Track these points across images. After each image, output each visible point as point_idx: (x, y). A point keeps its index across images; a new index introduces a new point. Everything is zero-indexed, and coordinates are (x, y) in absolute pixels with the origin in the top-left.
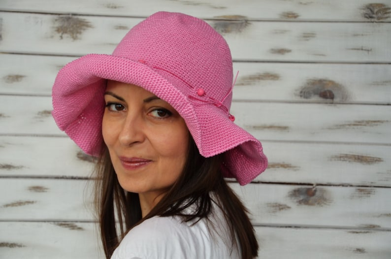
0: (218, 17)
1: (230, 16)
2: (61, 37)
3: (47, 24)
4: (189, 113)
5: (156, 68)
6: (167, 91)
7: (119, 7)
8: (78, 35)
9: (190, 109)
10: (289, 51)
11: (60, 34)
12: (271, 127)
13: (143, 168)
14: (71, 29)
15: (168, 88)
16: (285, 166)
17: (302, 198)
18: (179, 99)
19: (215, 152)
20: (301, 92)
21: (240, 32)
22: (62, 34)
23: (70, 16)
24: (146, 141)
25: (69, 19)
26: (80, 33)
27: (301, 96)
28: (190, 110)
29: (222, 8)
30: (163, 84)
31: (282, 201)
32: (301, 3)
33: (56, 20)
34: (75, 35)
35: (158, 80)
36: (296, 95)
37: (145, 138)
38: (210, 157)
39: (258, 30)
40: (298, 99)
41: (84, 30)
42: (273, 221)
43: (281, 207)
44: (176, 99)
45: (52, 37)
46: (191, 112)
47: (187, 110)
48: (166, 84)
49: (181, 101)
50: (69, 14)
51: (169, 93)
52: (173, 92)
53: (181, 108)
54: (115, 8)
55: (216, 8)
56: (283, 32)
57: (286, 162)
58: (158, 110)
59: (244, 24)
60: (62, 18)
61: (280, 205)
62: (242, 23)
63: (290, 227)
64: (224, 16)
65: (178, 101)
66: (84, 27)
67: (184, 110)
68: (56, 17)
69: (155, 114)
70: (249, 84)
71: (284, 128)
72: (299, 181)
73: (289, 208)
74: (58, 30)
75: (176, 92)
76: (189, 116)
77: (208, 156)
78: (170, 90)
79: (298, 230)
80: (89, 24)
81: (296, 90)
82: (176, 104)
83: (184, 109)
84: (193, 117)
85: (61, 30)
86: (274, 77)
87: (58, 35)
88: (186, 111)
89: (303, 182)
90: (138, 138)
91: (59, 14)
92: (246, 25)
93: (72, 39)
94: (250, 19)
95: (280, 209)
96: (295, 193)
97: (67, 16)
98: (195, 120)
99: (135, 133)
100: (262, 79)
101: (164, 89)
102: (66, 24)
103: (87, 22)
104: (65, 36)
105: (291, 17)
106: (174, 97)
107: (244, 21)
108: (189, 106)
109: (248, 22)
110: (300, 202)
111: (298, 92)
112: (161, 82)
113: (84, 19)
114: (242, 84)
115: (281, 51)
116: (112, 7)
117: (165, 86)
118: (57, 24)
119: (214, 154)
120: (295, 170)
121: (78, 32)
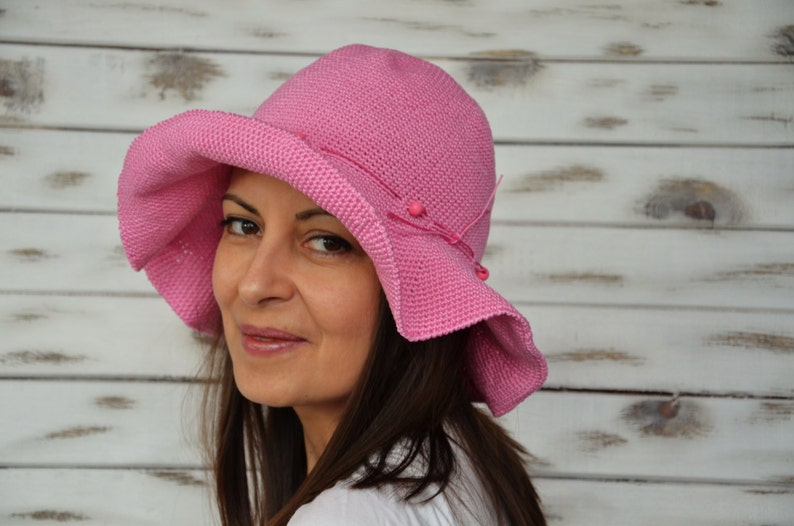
0: (479, 53)
1: (502, 52)
2: (162, 96)
3: (133, 71)
4: (377, 242)
5: (326, 151)
6: (334, 193)
7: (277, 35)
8: (196, 92)
9: (380, 234)
10: (622, 122)
11: (160, 90)
12: (586, 277)
13: (286, 355)
14: (182, 79)
15: (337, 187)
16: (615, 356)
17: (649, 421)
18: (359, 211)
19: (431, 331)
20: (648, 206)
21: (523, 83)
22: (165, 88)
23: (180, 53)
24: (296, 297)
25: (177, 59)
26: (200, 87)
27: (647, 214)
28: (380, 237)
29: (487, 35)
30: (329, 178)
31: (610, 428)
32: (647, 25)
33: (152, 62)
34: (188, 92)
35: (320, 169)
36: (636, 211)
37: (294, 292)
38: (419, 341)
39: (559, 80)
40: (642, 219)
41: (208, 80)
42: (593, 468)
43: (607, 440)
44: (352, 211)
45: (143, 95)
46: (382, 240)
47: (373, 236)
48: (335, 178)
49: (363, 217)
50: (177, 49)
51: (338, 197)
52: (346, 196)
53: (361, 231)
54: (271, 35)
55: (473, 35)
56: (610, 83)
57: (619, 348)
58: (325, 238)
59: (531, 68)
60: (163, 57)
61: (605, 436)
62: (527, 67)
63: (626, 480)
64: (491, 53)
65: (356, 215)
66: (208, 76)
67: (368, 235)
68: (151, 55)
69: (319, 245)
70: (540, 189)
71: (612, 279)
72: (643, 387)
73: (623, 441)
74: (157, 81)
75: (353, 196)
76: (378, 249)
77: (416, 339)
78: (342, 192)
79: (644, 487)
80: (218, 69)
81: (637, 202)
82: (353, 221)
83: (368, 232)
84: (385, 252)
85: (162, 82)
86: (592, 175)
87: (156, 91)
88: (371, 238)
89: (651, 388)
90: (278, 290)
91: (158, 50)
92: (535, 70)
93: (183, 100)
94: (543, 58)
95: (606, 444)
96: (636, 412)
97: (174, 53)
98: (388, 257)
99: (273, 281)
100: (568, 179)
101: (330, 188)
102: (171, 70)
103: (214, 66)
104: (170, 93)
105: (626, 53)
106: (348, 206)
107: (530, 62)
108: (377, 228)
109: (540, 64)
110: (646, 430)
111: (642, 206)
112: (324, 174)
113: (208, 60)
114: (528, 190)
115: (607, 123)
116: (264, 35)
117: (333, 183)
118: (154, 70)
119: (428, 336)
120: (636, 365)
121: (195, 86)
